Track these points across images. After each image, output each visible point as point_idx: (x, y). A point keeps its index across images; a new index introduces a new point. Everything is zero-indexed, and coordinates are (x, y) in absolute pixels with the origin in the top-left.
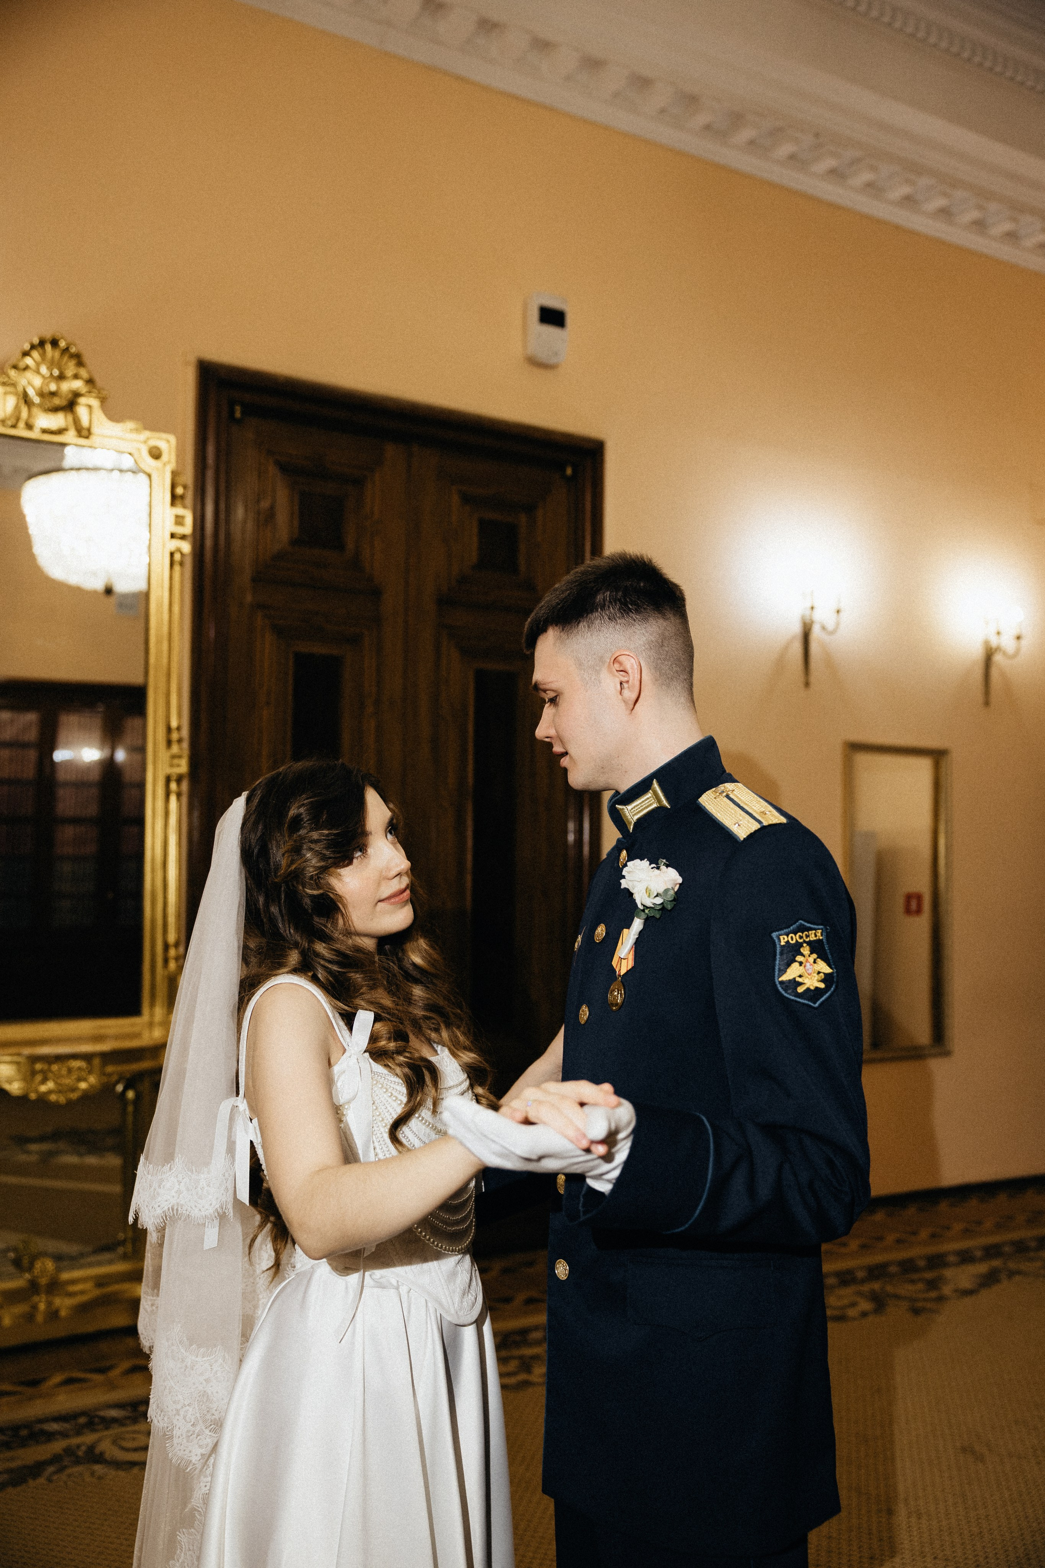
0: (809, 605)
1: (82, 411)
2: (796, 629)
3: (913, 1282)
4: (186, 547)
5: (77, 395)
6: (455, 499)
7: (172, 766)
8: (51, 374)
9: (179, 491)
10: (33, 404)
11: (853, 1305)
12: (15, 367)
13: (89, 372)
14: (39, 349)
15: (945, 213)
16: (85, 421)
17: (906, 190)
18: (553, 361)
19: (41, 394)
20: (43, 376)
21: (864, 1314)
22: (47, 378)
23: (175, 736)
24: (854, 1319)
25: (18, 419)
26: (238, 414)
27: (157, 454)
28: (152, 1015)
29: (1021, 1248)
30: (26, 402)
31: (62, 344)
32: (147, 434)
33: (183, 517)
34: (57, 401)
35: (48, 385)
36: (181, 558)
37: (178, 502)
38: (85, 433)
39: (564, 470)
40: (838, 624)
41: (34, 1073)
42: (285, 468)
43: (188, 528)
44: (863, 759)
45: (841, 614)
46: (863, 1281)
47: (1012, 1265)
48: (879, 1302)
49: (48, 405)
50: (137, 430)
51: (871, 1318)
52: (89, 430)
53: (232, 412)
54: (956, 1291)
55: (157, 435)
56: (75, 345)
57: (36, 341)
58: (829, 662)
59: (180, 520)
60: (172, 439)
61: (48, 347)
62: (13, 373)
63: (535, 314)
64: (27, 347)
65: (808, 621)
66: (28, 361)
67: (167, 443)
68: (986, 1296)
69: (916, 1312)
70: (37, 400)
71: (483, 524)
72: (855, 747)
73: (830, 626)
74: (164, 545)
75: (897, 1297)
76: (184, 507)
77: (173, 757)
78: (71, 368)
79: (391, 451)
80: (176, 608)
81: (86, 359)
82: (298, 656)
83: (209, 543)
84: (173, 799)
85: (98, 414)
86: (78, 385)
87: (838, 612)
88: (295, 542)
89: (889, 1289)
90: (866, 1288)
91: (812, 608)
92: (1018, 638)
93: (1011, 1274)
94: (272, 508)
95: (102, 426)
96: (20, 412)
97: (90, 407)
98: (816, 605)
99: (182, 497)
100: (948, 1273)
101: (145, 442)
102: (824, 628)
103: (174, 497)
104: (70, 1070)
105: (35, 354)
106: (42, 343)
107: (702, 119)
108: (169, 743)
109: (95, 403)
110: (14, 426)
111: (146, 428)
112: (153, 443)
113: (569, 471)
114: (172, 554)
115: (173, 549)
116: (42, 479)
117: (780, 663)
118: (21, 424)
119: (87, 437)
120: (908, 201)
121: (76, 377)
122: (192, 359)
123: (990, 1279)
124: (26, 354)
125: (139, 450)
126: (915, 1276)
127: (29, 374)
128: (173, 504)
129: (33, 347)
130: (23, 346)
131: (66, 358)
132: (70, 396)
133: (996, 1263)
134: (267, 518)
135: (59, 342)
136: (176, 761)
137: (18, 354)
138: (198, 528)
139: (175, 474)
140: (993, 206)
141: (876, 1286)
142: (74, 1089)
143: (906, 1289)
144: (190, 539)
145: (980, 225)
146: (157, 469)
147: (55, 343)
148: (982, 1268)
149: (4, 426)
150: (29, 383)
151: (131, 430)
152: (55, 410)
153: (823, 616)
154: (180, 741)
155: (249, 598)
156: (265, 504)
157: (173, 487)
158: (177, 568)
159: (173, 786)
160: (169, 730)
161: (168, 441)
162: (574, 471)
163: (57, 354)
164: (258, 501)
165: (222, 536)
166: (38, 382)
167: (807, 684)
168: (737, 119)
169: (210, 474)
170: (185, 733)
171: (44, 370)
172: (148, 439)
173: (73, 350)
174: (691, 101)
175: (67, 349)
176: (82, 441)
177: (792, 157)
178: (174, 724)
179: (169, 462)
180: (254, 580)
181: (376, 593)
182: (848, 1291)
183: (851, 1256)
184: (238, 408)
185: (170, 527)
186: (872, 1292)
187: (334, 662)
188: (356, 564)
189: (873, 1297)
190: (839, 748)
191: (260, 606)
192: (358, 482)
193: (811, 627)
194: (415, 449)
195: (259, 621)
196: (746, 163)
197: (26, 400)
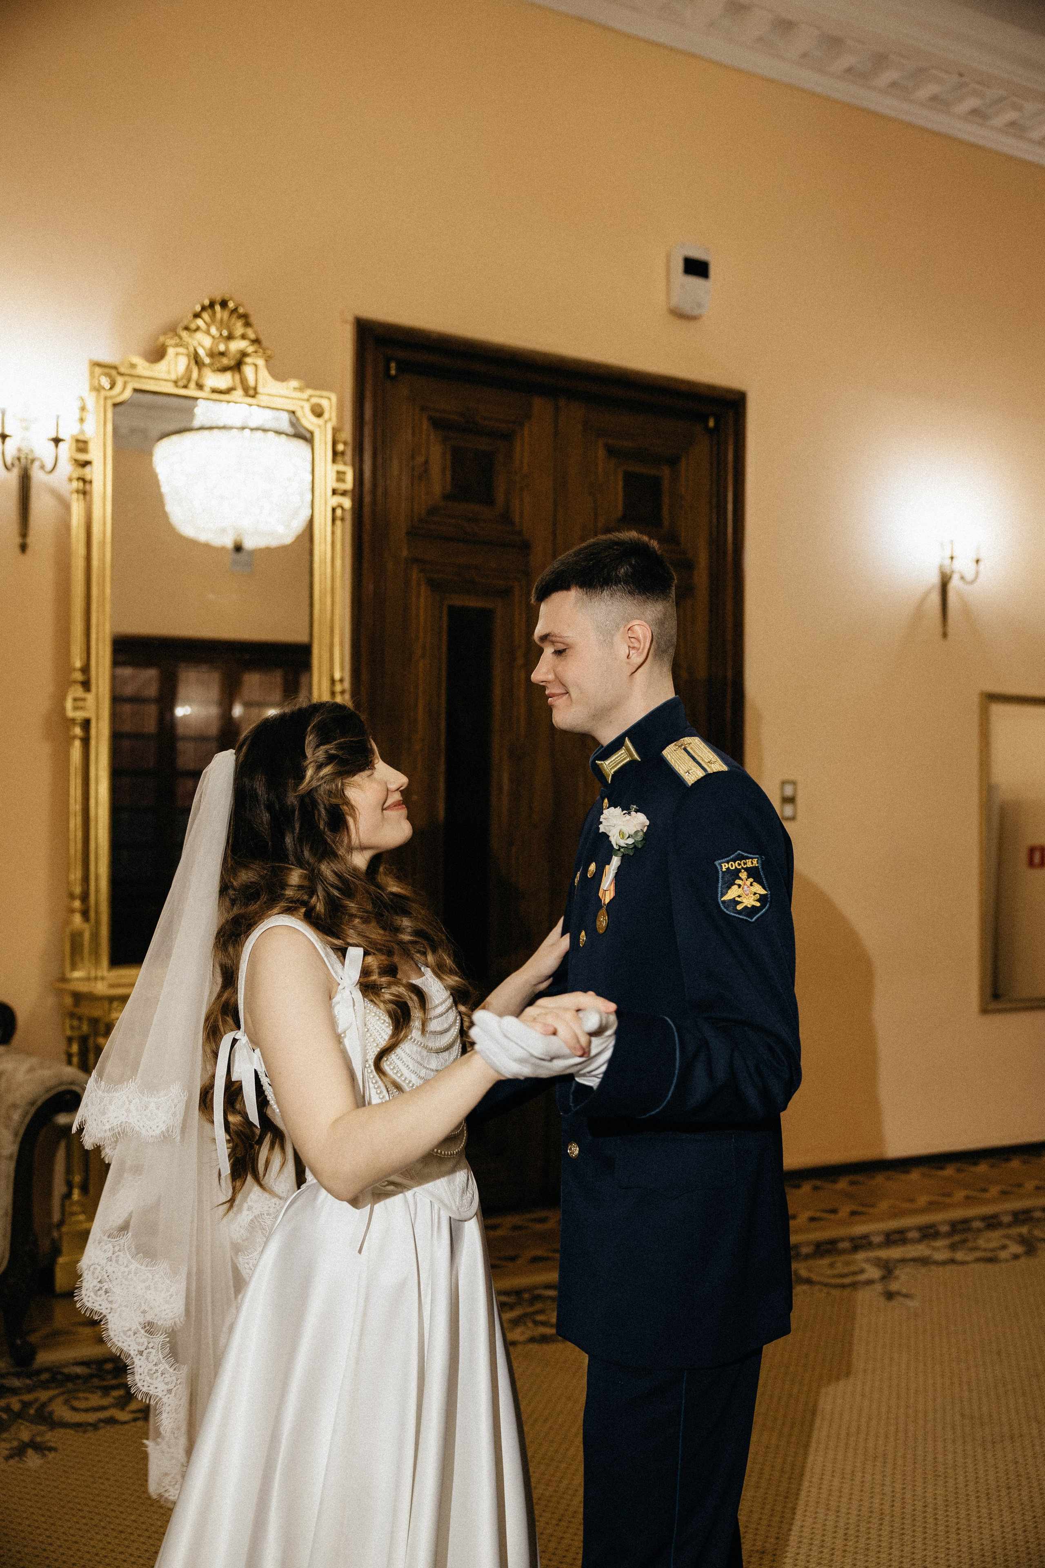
0: (948, 554)
1: (248, 371)
2: (935, 579)
4: (347, 503)
5: (244, 354)
6: (601, 453)
8: (221, 334)
9: (340, 447)
10: (204, 365)
11: (1004, 1247)
12: (187, 328)
13: (255, 332)
14: (209, 310)
16: (251, 382)
18: (695, 313)
19: (212, 354)
20: (213, 337)
21: (1016, 1257)
22: (218, 338)
23: (338, 688)
24: (1007, 1261)
25: (189, 380)
26: (393, 372)
27: (319, 411)
30: (197, 362)
31: (231, 305)
32: (310, 392)
33: (344, 473)
34: (225, 361)
35: (217, 345)
36: (342, 513)
37: (339, 458)
38: (251, 392)
39: (706, 422)
40: (977, 573)
42: (437, 424)
43: (349, 485)
44: (998, 710)
45: (981, 563)
46: (1009, 1225)
48: (1029, 1245)
49: (218, 365)
50: (300, 389)
51: (1023, 1259)
52: (255, 389)
53: (388, 369)
55: (318, 393)
56: (243, 306)
57: (207, 302)
58: (967, 611)
59: (341, 476)
60: (334, 397)
61: (218, 308)
62: (184, 334)
63: (679, 266)
64: (198, 308)
65: (948, 572)
66: (200, 322)
67: (329, 402)
70: (207, 360)
71: (628, 477)
72: (993, 698)
73: (969, 576)
74: (326, 503)
76: (345, 464)
78: (239, 329)
79: (539, 405)
80: (338, 563)
81: (253, 319)
82: (452, 609)
83: (367, 499)
85: (264, 373)
86: (242, 345)
87: (977, 561)
88: (446, 497)
89: (1036, 1232)
90: (1015, 1231)
91: (952, 558)
94: (426, 462)
95: (269, 386)
96: (191, 372)
97: (256, 365)
98: (955, 555)
99: (343, 453)
101: (308, 400)
102: (962, 578)
103: (335, 453)
105: (206, 316)
106: (212, 305)
109: (261, 362)
110: (185, 387)
111: (308, 386)
112: (314, 400)
113: (711, 423)
114: (334, 510)
115: (335, 505)
116: (175, 438)
117: (918, 614)
118: (192, 385)
119: (253, 397)
121: (243, 337)
122: (351, 318)
124: (197, 316)
125: (302, 407)
127: (199, 336)
128: (334, 461)
129: (204, 308)
130: (194, 307)
131: (233, 320)
132: (238, 356)
134: (422, 474)
135: (229, 303)
137: (190, 316)
138: (357, 483)
139: (335, 431)
141: (1024, 1230)
144: (350, 494)
146: (319, 426)
147: (224, 304)
149: (177, 386)
150: (199, 344)
151: (295, 388)
152: (224, 369)
153: (963, 566)
154: (343, 692)
155: (405, 553)
156: (420, 459)
157: (334, 443)
158: (338, 523)
160: (333, 681)
161: (329, 399)
162: (716, 422)
163: (226, 315)
164: (413, 458)
165: (380, 490)
166: (207, 342)
167: (945, 635)
168: (880, 61)
169: (367, 431)
170: (347, 685)
171: (214, 331)
172: (311, 396)
173: (241, 310)
174: (835, 43)
175: (235, 310)
176: (250, 400)
177: (934, 98)
178: (337, 676)
179: (331, 419)
180: (408, 533)
181: (525, 547)
182: (996, 1234)
183: (993, 1201)
184: (393, 365)
185: (332, 483)
186: (1021, 1235)
187: (486, 615)
188: (506, 518)
189: (1022, 1240)
190: (976, 699)
191: (415, 560)
192: (508, 437)
193: (950, 577)
194: (562, 402)
195: (415, 575)
196: (889, 105)
197: (197, 360)
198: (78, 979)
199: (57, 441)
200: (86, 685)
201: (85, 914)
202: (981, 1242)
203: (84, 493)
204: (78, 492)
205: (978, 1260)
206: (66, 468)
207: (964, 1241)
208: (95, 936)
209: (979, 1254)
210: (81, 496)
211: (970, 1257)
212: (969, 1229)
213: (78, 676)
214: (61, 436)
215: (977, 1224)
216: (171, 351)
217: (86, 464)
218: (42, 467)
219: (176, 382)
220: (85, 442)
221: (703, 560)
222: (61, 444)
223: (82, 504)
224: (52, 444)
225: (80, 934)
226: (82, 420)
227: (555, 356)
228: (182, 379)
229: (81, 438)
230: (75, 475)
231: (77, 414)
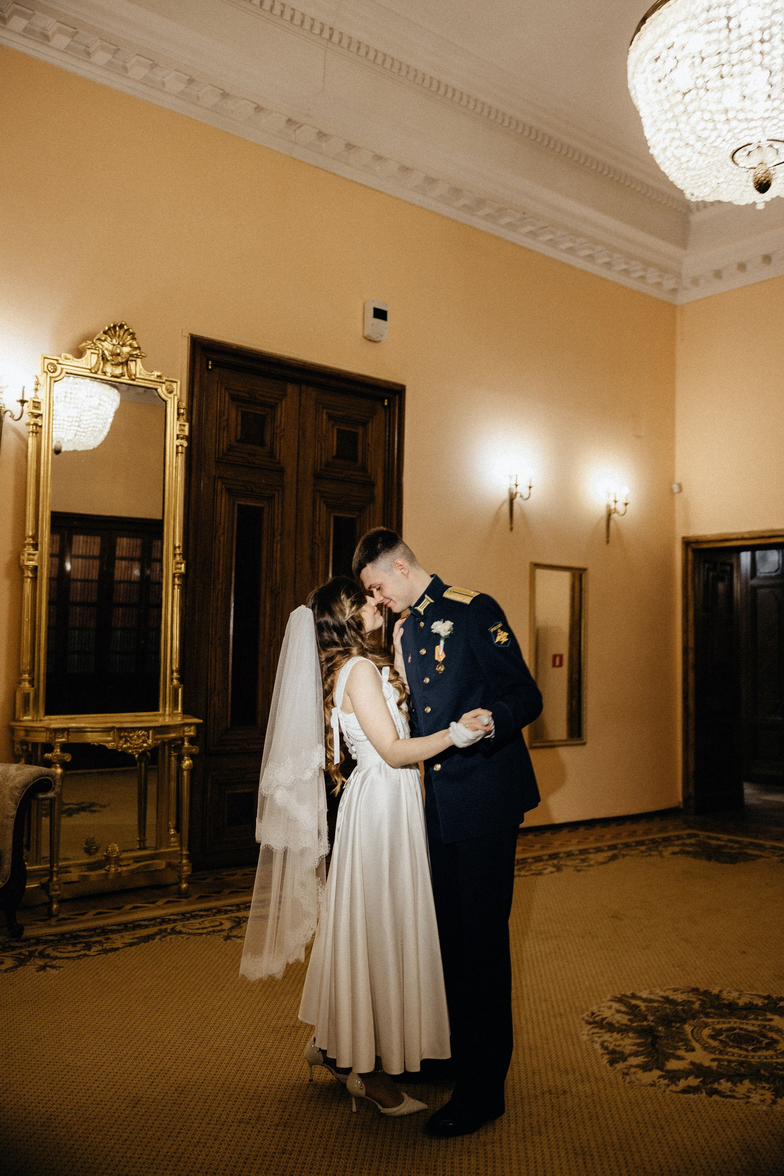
0: (514, 482)
1: (132, 365)
2: (506, 496)
3: (574, 860)
4: (184, 443)
5: (130, 355)
6: (325, 417)
7: (176, 569)
8: (118, 344)
9: (182, 411)
10: (107, 360)
11: (545, 869)
12: (99, 339)
13: (137, 343)
14: (113, 330)
15: (590, 258)
16: (133, 371)
17: (570, 245)
18: (378, 339)
19: (113, 354)
20: (114, 345)
21: (552, 872)
22: (116, 346)
23: (177, 551)
24: (547, 874)
25: (98, 369)
26: (210, 367)
27: (170, 389)
28: (165, 711)
29: (627, 845)
30: (103, 358)
31: (125, 327)
32: (165, 378)
34: (120, 359)
35: (116, 349)
36: (181, 449)
37: (181, 417)
38: (133, 377)
39: (384, 402)
40: (530, 494)
41: (121, 738)
42: (234, 398)
43: (187, 433)
44: (540, 573)
45: (532, 489)
46: (547, 860)
47: (623, 852)
48: (559, 868)
49: (116, 361)
50: (160, 376)
51: (555, 874)
52: (135, 375)
53: (208, 365)
54: (597, 862)
55: (169, 378)
56: (132, 328)
57: (113, 326)
58: (523, 515)
59: (182, 428)
60: (178, 382)
61: (118, 329)
62: (97, 342)
63: (371, 312)
64: (107, 329)
65: (514, 492)
66: (107, 336)
67: (176, 385)
68: (613, 865)
69: (579, 871)
70: (109, 358)
71: (339, 431)
72: (537, 565)
73: (525, 496)
74: (173, 442)
75: (566, 865)
76: (184, 420)
77: (177, 563)
78: (128, 341)
79: (291, 389)
81: (136, 336)
83: (195, 441)
84: (176, 587)
85: (139, 366)
86: (129, 350)
87: (530, 487)
88: (238, 441)
89: (561, 863)
90: (551, 862)
91: (516, 485)
92: (626, 504)
93: (624, 856)
94: (228, 419)
95: (143, 374)
96: (100, 364)
97: (135, 362)
98: (518, 483)
99: (183, 414)
100: (591, 856)
101: (164, 383)
102: (521, 496)
103: (179, 414)
104: (138, 736)
105: (110, 333)
106: (115, 327)
107: (462, 202)
108: (175, 555)
109: (139, 360)
110: (96, 373)
111: (165, 375)
112: (168, 383)
113: (386, 403)
114: (177, 447)
115: (178, 444)
117: (497, 516)
118: (100, 372)
119: (133, 379)
120: (571, 250)
121: (131, 345)
122: (187, 335)
123: (613, 858)
124: (106, 333)
125: (161, 387)
126: (573, 857)
127: (106, 344)
128: (178, 419)
129: (109, 329)
130: (105, 328)
131: (126, 336)
132: (127, 356)
133: (616, 852)
134: (225, 427)
136: (179, 566)
137: (102, 332)
138: (191, 432)
139: (179, 401)
140: (616, 255)
141: (555, 862)
142: (141, 747)
143: (569, 863)
144: (186, 438)
145: (608, 265)
146: (170, 398)
147: (121, 326)
148: (610, 853)
149: (92, 373)
150: (106, 348)
151: (157, 376)
152: (119, 364)
153: (523, 490)
154: (180, 554)
155: (214, 473)
156: (224, 418)
157: (178, 409)
158: (179, 455)
159: (177, 581)
161: (176, 383)
162: (388, 402)
163: (122, 333)
164: (220, 417)
166: (110, 348)
167: (511, 529)
168: (481, 202)
169: (195, 400)
170: (182, 549)
171: (114, 341)
172: (166, 381)
173: (131, 330)
174: (457, 191)
175: (127, 330)
176: (131, 382)
177: (509, 224)
178: (177, 545)
179: (176, 395)
180: (216, 461)
181: (282, 471)
182: (542, 864)
183: (537, 850)
184: (210, 363)
185: (177, 432)
186: (553, 864)
187: (260, 510)
188: (272, 454)
189: (554, 866)
190: (527, 566)
191: (219, 477)
192: (273, 407)
193: (516, 495)
194: (304, 387)
195: (219, 485)
196: (484, 226)
197: (104, 358)
198: (26, 721)
199: (23, 402)
200: (35, 546)
201: (31, 682)
202: (533, 867)
203: (37, 433)
204: (33, 432)
205: (532, 875)
206: (27, 418)
207: (524, 867)
208: (36, 696)
209: (533, 872)
210: (34, 434)
211: (528, 873)
212: (526, 862)
213: (30, 541)
214: (25, 399)
215: (530, 860)
216: (88, 352)
217: (38, 416)
218: (12, 416)
219: (90, 370)
220: (39, 403)
221: (380, 483)
222: (26, 404)
223: (35, 439)
224: (19, 404)
225: (29, 694)
226: (36, 390)
227: (301, 361)
228: (94, 367)
229: (36, 400)
230: (32, 423)
231: (34, 386)
